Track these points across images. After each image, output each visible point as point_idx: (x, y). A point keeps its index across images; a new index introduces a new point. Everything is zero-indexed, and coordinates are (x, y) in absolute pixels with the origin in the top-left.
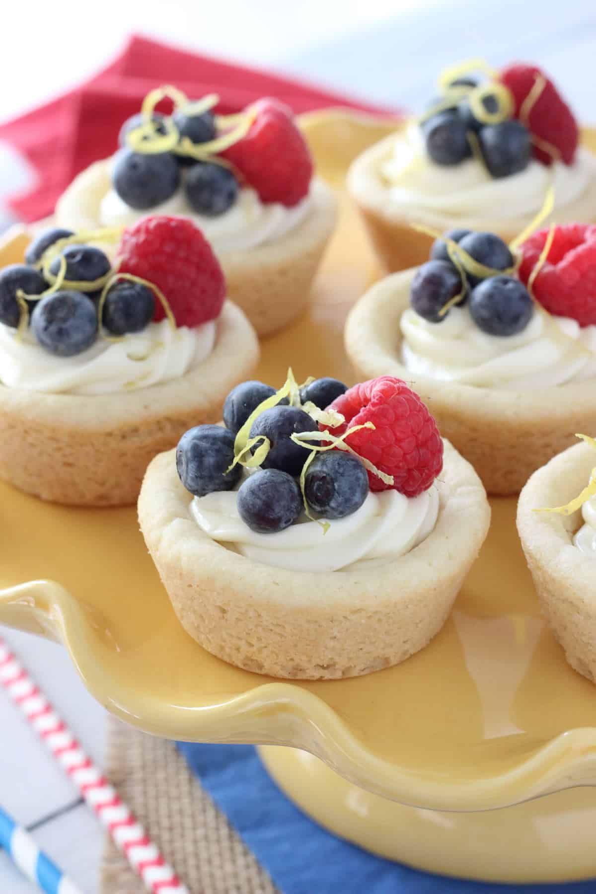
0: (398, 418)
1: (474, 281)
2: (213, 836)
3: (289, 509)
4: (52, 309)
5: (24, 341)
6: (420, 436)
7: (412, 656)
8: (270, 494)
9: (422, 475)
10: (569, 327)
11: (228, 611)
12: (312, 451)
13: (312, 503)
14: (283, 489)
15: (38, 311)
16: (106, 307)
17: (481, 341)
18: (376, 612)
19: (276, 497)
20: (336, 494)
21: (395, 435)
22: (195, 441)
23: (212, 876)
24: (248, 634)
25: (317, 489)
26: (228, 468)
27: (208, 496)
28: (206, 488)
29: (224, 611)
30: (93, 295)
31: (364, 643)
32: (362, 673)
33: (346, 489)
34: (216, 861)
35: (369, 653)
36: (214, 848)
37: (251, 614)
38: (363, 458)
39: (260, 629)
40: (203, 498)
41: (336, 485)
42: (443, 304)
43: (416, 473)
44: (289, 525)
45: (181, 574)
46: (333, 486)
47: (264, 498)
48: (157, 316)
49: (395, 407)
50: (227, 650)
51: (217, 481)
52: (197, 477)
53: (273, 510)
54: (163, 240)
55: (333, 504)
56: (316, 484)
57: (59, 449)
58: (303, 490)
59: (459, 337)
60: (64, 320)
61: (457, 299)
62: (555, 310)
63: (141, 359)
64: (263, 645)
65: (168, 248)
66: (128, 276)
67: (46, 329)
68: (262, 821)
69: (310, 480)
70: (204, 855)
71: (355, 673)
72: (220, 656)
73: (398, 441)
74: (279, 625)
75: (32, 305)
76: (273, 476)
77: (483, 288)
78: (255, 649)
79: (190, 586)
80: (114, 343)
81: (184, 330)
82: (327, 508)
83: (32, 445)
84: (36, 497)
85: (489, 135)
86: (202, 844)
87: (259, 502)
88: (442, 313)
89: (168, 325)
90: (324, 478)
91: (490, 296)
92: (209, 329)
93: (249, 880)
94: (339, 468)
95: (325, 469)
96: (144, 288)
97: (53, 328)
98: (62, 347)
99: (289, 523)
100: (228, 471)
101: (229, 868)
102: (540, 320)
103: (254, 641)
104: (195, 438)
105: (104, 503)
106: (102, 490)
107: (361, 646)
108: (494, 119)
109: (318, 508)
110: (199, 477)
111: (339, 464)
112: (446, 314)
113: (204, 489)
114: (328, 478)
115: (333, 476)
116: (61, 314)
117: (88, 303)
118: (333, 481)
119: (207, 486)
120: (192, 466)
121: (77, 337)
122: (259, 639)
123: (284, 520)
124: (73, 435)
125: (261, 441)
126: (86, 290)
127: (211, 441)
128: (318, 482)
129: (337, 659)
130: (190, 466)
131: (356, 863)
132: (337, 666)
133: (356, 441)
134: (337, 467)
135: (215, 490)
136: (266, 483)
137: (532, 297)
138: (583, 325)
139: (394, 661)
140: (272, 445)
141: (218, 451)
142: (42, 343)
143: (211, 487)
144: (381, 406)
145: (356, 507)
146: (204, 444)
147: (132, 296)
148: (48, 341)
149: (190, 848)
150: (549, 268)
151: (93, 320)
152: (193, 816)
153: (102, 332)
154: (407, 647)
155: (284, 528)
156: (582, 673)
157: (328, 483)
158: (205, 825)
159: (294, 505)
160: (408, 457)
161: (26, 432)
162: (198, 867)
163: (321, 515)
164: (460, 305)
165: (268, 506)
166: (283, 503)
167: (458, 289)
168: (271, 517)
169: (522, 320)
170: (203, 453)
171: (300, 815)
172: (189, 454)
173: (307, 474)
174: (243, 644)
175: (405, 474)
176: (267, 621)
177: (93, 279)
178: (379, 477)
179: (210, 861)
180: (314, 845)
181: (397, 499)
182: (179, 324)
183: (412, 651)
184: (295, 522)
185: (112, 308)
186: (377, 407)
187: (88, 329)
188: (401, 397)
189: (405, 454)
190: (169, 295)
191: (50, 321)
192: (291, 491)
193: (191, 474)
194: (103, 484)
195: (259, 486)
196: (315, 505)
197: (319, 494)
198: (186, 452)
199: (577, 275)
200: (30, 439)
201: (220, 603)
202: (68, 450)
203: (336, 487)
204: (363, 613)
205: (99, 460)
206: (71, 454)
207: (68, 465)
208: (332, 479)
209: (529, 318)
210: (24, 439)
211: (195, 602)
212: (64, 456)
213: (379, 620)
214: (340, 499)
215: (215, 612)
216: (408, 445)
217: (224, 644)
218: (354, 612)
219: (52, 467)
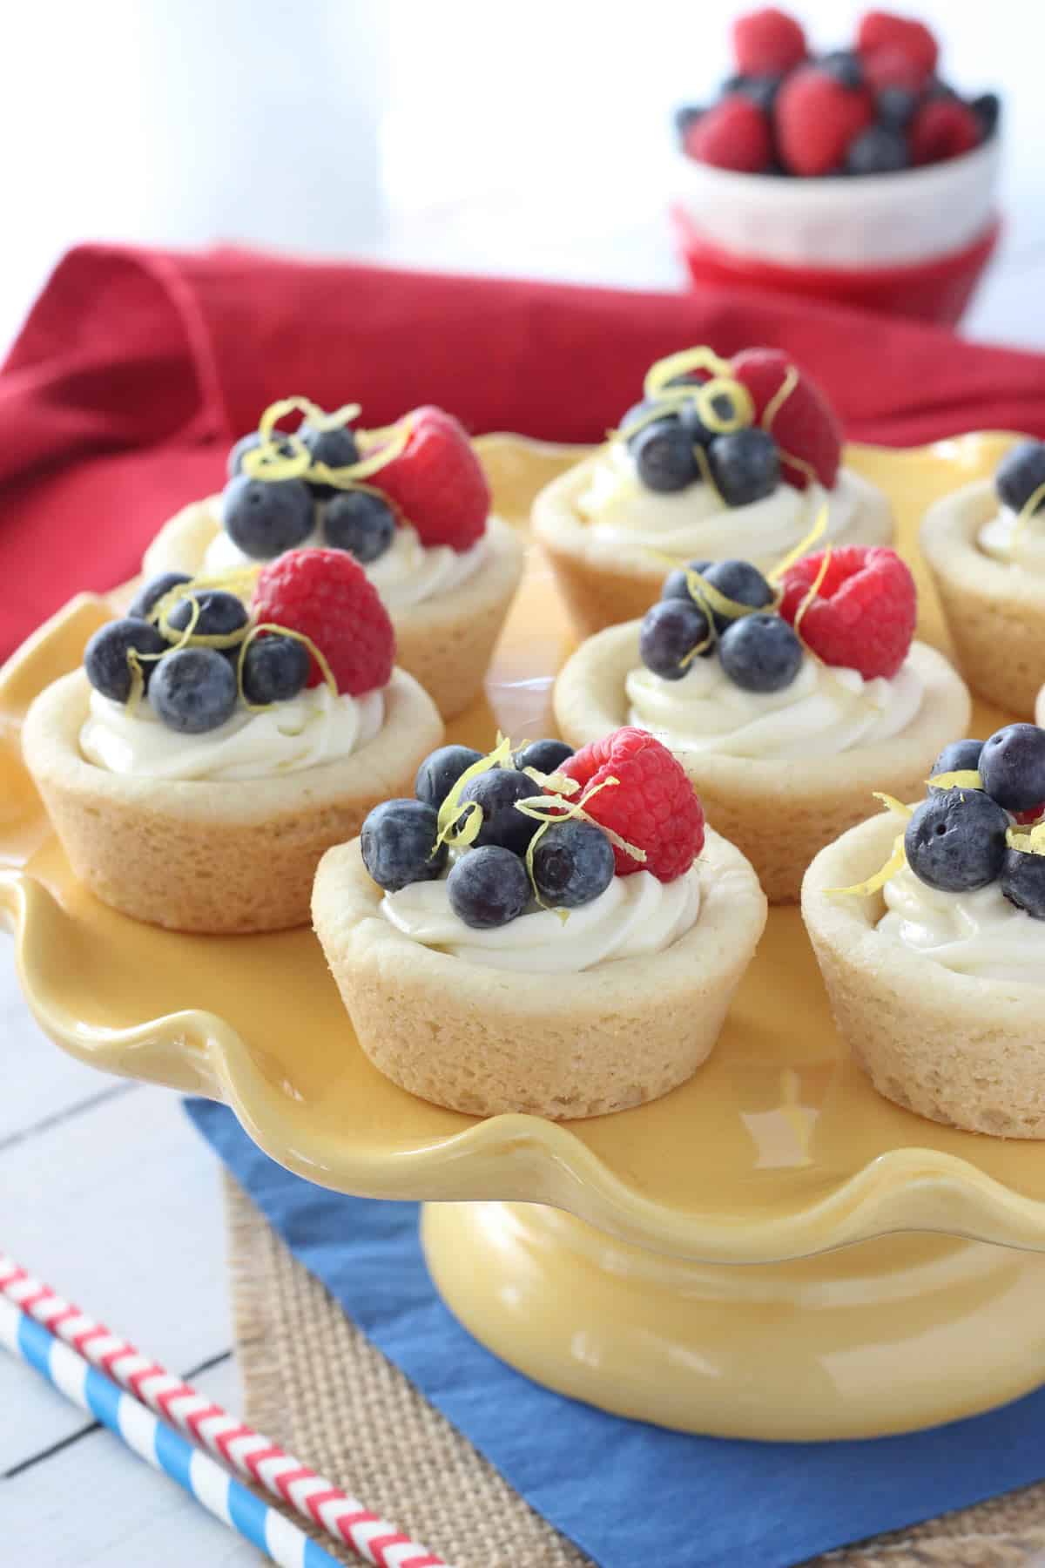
0: (648, 777)
1: (723, 623)
2: (390, 1400)
3: (516, 895)
4: (177, 670)
5: (137, 716)
7: (676, 1089)
8: (491, 874)
9: (679, 851)
10: (850, 679)
11: (442, 1027)
12: (543, 822)
13: (544, 886)
14: (507, 867)
15: (158, 675)
16: (246, 667)
17: (737, 700)
18: (632, 1021)
19: (499, 878)
20: (575, 871)
21: (645, 797)
22: (388, 818)
23: (394, 1448)
24: (468, 1058)
25: (550, 868)
26: (431, 852)
27: (406, 889)
28: (402, 877)
29: (436, 1029)
30: (230, 653)
31: (614, 1065)
32: (612, 1110)
33: (588, 865)
34: (398, 1430)
35: (621, 1080)
36: (394, 1415)
37: (474, 1029)
38: (605, 828)
39: (484, 1050)
40: (398, 893)
41: (575, 860)
42: (685, 653)
43: (672, 850)
44: (514, 917)
45: (378, 985)
46: (571, 860)
47: (484, 879)
48: (312, 679)
49: (643, 764)
50: (438, 1085)
51: (419, 868)
52: (392, 863)
53: (496, 896)
54: (315, 582)
55: (572, 885)
56: (548, 861)
57: (193, 853)
58: (531, 871)
59: (708, 696)
60: (196, 683)
61: (703, 646)
62: (832, 659)
63: (294, 734)
64: (487, 1072)
65: (323, 590)
66: (272, 627)
67: (171, 696)
68: (455, 1380)
69: (540, 857)
70: (380, 1423)
71: (604, 1109)
72: (426, 1096)
73: (650, 806)
74: (508, 1042)
75: (149, 667)
76: (494, 853)
77: (737, 630)
78: (475, 1080)
79: (391, 999)
80: (258, 713)
81: (347, 698)
82: (565, 890)
83: (156, 850)
84: (157, 925)
85: (721, 448)
86: (376, 1410)
87: (477, 885)
88: (683, 664)
89: (326, 693)
90: (559, 851)
91: (746, 639)
92: (376, 698)
93: (446, 1452)
94: (578, 838)
95: (560, 841)
96: (295, 641)
97: (180, 694)
98: (192, 719)
99: (515, 914)
100: (432, 856)
101: (416, 1437)
102: (811, 670)
103: (475, 1068)
104: (386, 814)
105: (249, 928)
106: (248, 909)
107: (613, 1069)
108: (728, 427)
109: (552, 892)
110: (394, 863)
111: (577, 834)
112: (689, 667)
113: (401, 880)
114: (565, 851)
115: (570, 848)
116: (190, 676)
117: (223, 662)
118: (571, 854)
119: (405, 875)
120: (385, 849)
121: (212, 705)
122: (482, 1065)
123: (510, 908)
124: (211, 833)
125: (472, 809)
126: (219, 646)
127: (409, 817)
128: (551, 858)
129: (581, 1088)
130: (382, 849)
131: (587, 1426)
132: (582, 1099)
133: (597, 808)
134: (575, 837)
135: (415, 880)
136: (485, 861)
137: (801, 641)
138: (867, 677)
139: (652, 1095)
140: (486, 815)
141: (418, 829)
142: (165, 717)
143: (411, 875)
144: (626, 762)
145: (599, 889)
146: (399, 821)
147: (281, 651)
148: (175, 712)
149: (360, 1416)
150: (821, 603)
151: (231, 684)
152: (361, 1379)
153: (243, 700)
154: (669, 1073)
155: (510, 920)
156: (894, 1099)
157: (565, 858)
158: (378, 1387)
159: (521, 889)
160: (662, 827)
161: (149, 832)
162: (375, 1440)
163: (554, 902)
164: (706, 654)
165: (489, 889)
166: (508, 885)
167: (703, 634)
168: (493, 904)
169: (790, 668)
170: (400, 832)
171: (507, 1371)
172: (381, 835)
173: (535, 852)
174: (459, 1073)
175: (659, 850)
176: (493, 1037)
177: (228, 632)
178: (628, 851)
179: (390, 1431)
180: (530, 1405)
181: (648, 880)
182: (342, 690)
183: (676, 1081)
184: (523, 912)
185: (255, 668)
186: (621, 764)
187: (226, 695)
188: (650, 751)
189: (658, 824)
190: (326, 651)
191: (176, 686)
193: (384, 860)
194: (249, 901)
195: (476, 865)
196: (548, 888)
197: (553, 874)
198: (376, 834)
199: (857, 608)
200: (153, 842)
201: (431, 1018)
202: (204, 854)
203: (576, 863)
204: (616, 1022)
205: (245, 867)
206: (209, 859)
207: (203, 875)
208: (570, 853)
209: (798, 668)
210: (145, 841)
211: (398, 1022)
212: (199, 862)
213: (636, 1033)
214: (581, 878)
215: (426, 1032)
216: (662, 811)
217: (433, 1077)
218: (605, 1020)
219: (182, 879)
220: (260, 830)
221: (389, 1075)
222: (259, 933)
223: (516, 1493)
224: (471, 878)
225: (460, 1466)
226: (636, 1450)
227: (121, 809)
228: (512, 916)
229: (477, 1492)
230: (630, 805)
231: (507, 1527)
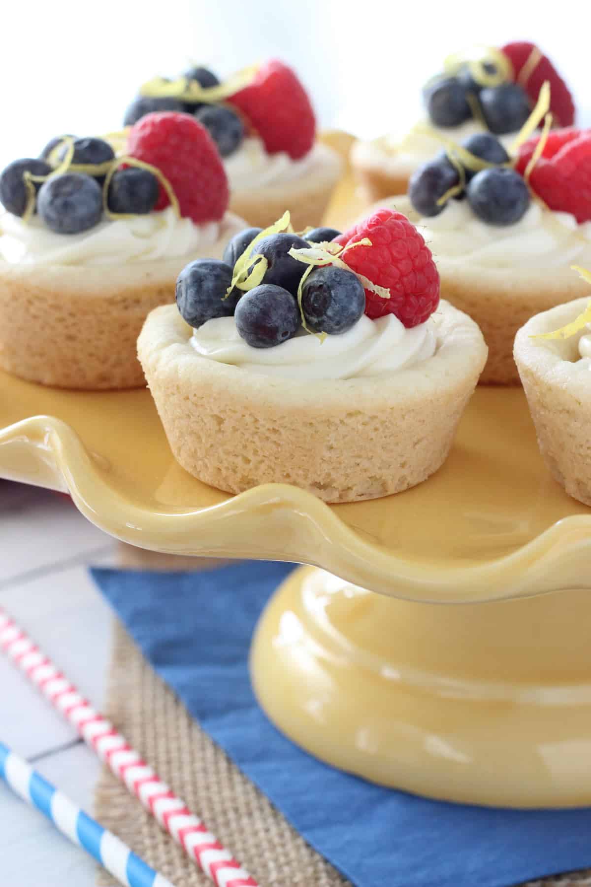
0: (394, 238)
1: (469, 174)
2: (211, 768)
3: (285, 319)
4: (58, 186)
5: (30, 224)
6: (417, 262)
7: (411, 489)
8: (267, 302)
9: (418, 301)
10: (567, 221)
11: (225, 419)
12: (309, 265)
13: (309, 314)
14: (279, 298)
15: (44, 191)
16: (110, 188)
17: (479, 229)
18: (373, 418)
19: (274, 305)
20: (333, 302)
21: (392, 254)
22: (194, 269)
23: (209, 800)
24: (245, 447)
25: (314, 300)
26: (227, 293)
27: (206, 324)
28: (204, 313)
29: (220, 421)
30: (100, 179)
31: (359, 457)
32: (360, 499)
33: (343, 297)
34: (214, 788)
35: (365, 471)
36: (213, 779)
37: (248, 419)
38: (359, 275)
39: (256, 439)
40: (201, 327)
41: (333, 293)
42: (441, 195)
43: (413, 299)
44: (287, 339)
45: (178, 387)
46: (330, 294)
47: (261, 306)
48: (161, 203)
49: (392, 229)
50: (224, 472)
51: (217, 306)
52: (196, 302)
53: (270, 318)
54: (168, 134)
55: (330, 313)
56: (313, 295)
57: (61, 320)
58: (300, 303)
59: (458, 229)
60: (71, 194)
61: (455, 191)
62: (554, 205)
63: (145, 236)
64: (260, 459)
65: (174, 141)
66: (133, 162)
68: (262, 756)
69: (307, 291)
70: (201, 783)
71: (352, 496)
72: (216, 484)
73: (395, 261)
74: (275, 431)
75: (38, 186)
76: (270, 288)
77: (479, 179)
78: (251, 465)
79: (187, 398)
80: (117, 220)
81: (188, 220)
82: (325, 317)
83: (35, 317)
84: (39, 384)
85: (488, 97)
86: (200, 776)
87: (256, 310)
88: (440, 202)
89: (172, 214)
90: (321, 286)
91: (487, 182)
92: (212, 228)
93: (248, 804)
94: (336, 277)
95: (322, 279)
96: (148, 172)
97: (59, 202)
98: (67, 221)
99: (287, 336)
100: (226, 296)
101: (227, 793)
102: (536, 211)
103: (251, 457)
104: (194, 267)
105: (105, 385)
106: (104, 369)
107: (358, 461)
108: (493, 81)
109: (315, 320)
110: (198, 302)
111: (335, 274)
112: (444, 206)
113: (203, 316)
114: (325, 286)
115: (329, 284)
116: (67, 189)
117: (94, 184)
118: (329, 288)
119: (206, 311)
120: (192, 291)
121: (82, 211)
122: (255, 452)
123: (281, 331)
124: (75, 301)
125: (259, 260)
126: (92, 173)
127: (211, 268)
128: (315, 293)
129: (334, 475)
130: (189, 291)
132: (334, 485)
133: (353, 261)
134: (334, 276)
135: (214, 317)
136: (264, 293)
137: (530, 190)
138: (580, 221)
139: (391, 490)
140: (269, 264)
141: (217, 277)
142: (48, 220)
143: (210, 312)
144: (378, 227)
145: (352, 321)
146: (203, 271)
147: (136, 178)
148: (55, 217)
149: (187, 777)
150: (544, 162)
151: (97, 197)
152: (192, 753)
153: (107, 210)
154: (405, 472)
155: (282, 342)
157: (325, 291)
158: (204, 759)
159: (291, 316)
160: (405, 279)
161: (30, 302)
162: (195, 793)
163: (316, 328)
164: (460, 197)
165: (265, 313)
166: (280, 312)
167: (456, 182)
168: (269, 325)
169: (520, 206)
170: (202, 278)
171: (301, 753)
172: (189, 281)
173: (304, 287)
174: (239, 461)
175: (402, 299)
176: (264, 426)
177: (99, 163)
178: (376, 292)
179: (208, 788)
180: (316, 775)
181: (393, 322)
182: (184, 214)
183: (411, 481)
184: (292, 336)
185: (116, 187)
186: (373, 229)
187: (93, 205)
188: (399, 222)
189: (402, 276)
190: (174, 182)
191: (56, 196)
192: (288, 301)
193: (190, 299)
194: (104, 361)
196: (312, 316)
197: (316, 305)
198: (186, 280)
199: (572, 166)
200: (33, 310)
201: (216, 412)
202: (70, 321)
203: (333, 295)
204: (360, 417)
205: (102, 332)
206: (74, 324)
207: (71, 338)
208: (328, 287)
209: (526, 208)
210: (27, 310)
211: (193, 419)
212: (67, 327)
213: (376, 429)
214: (337, 307)
215: (212, 424)
216: (404, 265)
217: (220, 466)
218: (350, 415)
219: (55, 342)
220: (111, 302)
221: (190, 470)
222: (113, 390)
223: (296, 832)
224: (252, 305)
225: (257, 814)
226: (391, 808)
227: (9, 284)
228: (284, 338)
229: (267, 830)
230: (380, 259)
231: (286, 855)
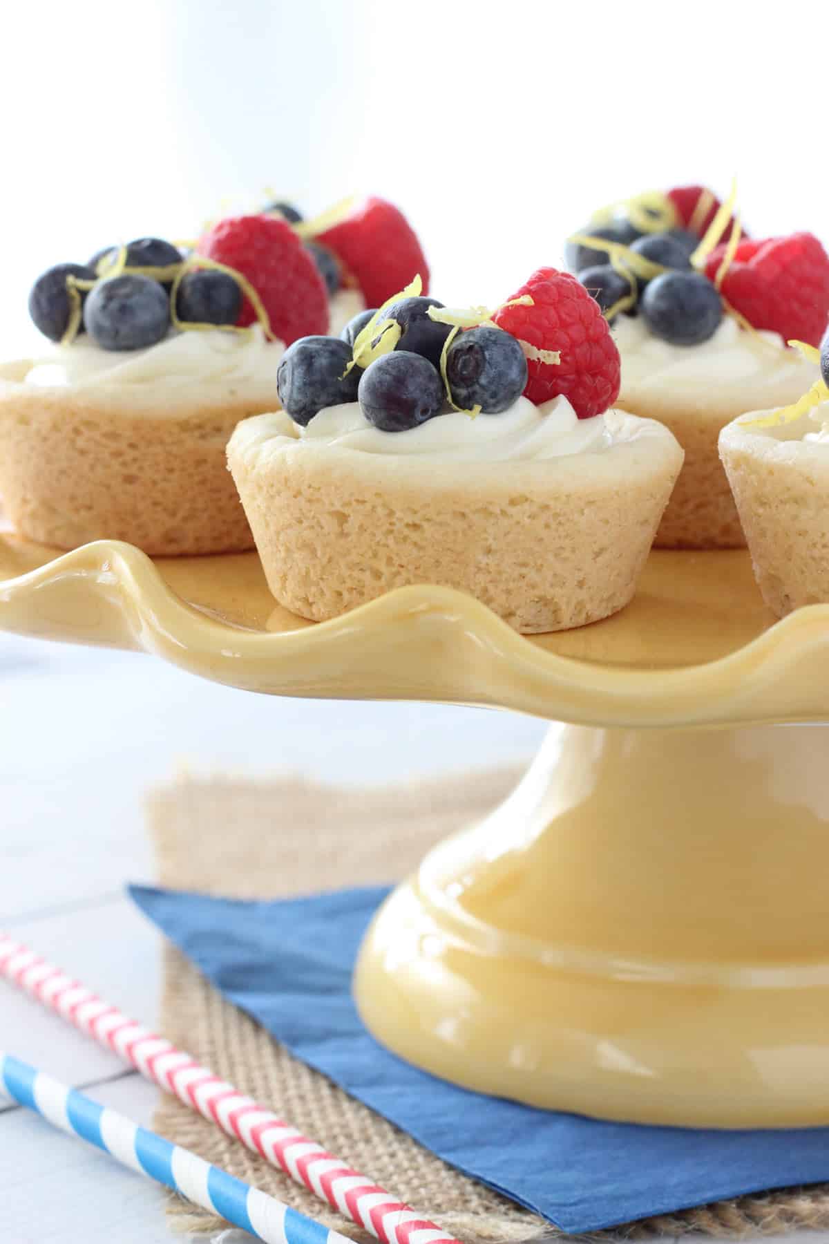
1: (642, 284)
4: (111, 290)
5: (73, 344)
6: (591, 332)
9: (594, 382)
10: (773, 340)
11: (349, 516)
12: (452, 327)
13: (456, 385)
15: (93, 298)
16: (180, 294)
19: (411, 370)
20: (487, 365)
21: (560, 317)
22: (302, 345)
24: (375, 555)
25: (462, 366)
26: (346, 370)
28: (316, 400)
29: (342, 518)
30: (164, 282)
31: (524, 565)
33: (500, 359)
34: (317, 1115)
35: (533, 587)
37: (381, 511)
39: (391, 542)
40: (310, 423)
41: (487, 354)
42: (609, 307)
43: (587, 379)
44: (428, 419)
45: (286, 483)
46: (483, 354)
47: (394, 373)
49: (559, 288)
51: (332, 390)
52: (305, 384)
53: (407, 388)
54: (251, 236)
55: (483, 381)
56: (461, 361)
57: (118, 454)
58: (444, 372)
60: (129, 296)
61: (625, 303)
64: (394, 569)
65: (259, 243)
67: (104, 308)
68: (377, 1081)
69: (453, 356)
73: (564, 325)
74: (415, 527)
75: (84, 294)
76: (406, 354)
77: (655, 285)
79: (299, 494)
80: (188, 330)
82: (477, 387)
83: (83, 452)
87: (388, 377)
88: (607, 316)
89: (259, 329)
90: (471, 348)
91: (668, 285)
93: (363, 1130)
94: (490, 336)
95: (471, 339)
96: (227, 276)
97: (114, 305)
98: (124, 330)
99: (429, 414)
100: (345, 373)
102: (730, 327)
103: (383, 568)
105: (172, 549)
106: (171, 523)
107: (524, 571)
109: (463, 392)
110: (308, 384)
111: (490, 332)
112: (612, 323)
113: (314, 403)
114: (476, 348)
115: (483, 344)
116: (124, 291)
117: (158, 290)
118: (482, 349)
119: (318, 397)
120: (299, 372)
121: (144, 317)
122: (390, 561)
123: (420, 406)
124: (137, 425)
125: (390, 327)
127: (324, 343)
128: (464, 357)
130: (296, 373)
133: (510, 324)
134: (487, 335)
135: (329, 405)
136: (397, 357)
137: (724, 303)
138: (785, 339)
139: (566, 623)
140: (402, 332)
141: (333, 353)
143: (323, 398)
144: (541, 283)
146: (314, 346)
148: (107, 322)
150: (738, 266)
151: (164, 303)
152: (282, 1081)
153: (176, 319)
154: (583, 595)
155: (421, 423)
157: (477, 353)
158: (299, 1087)
159: (433, 386)
160: (578, 350)
161: (77, 431)
163: (466, 404)
164: (631, 313)
165: (400, 381)
166: (420, 379)
167: (626, 293)
168: (404, 397)
169: (711, 316)
170: (313, 354)
172: (295, 360)
173: (449, 352)
174: (367, 577)
175: (572, 377)
176: (400, 520)
177: (162, 265)
178: (542, 360)
181: (562, 407)
184: (436, 413)
185: (188, 291)
186: (536, 285)
187: (158, 312)
190: (262, 293)
191: (109, 300)
192: (428, 369)
193: (298, 382)
194: (174, 512)
195: (387, 361)
196: (460, 387)
197: (465, 372)
198: (291, 359)
199: (777, 269)
200: (81, 443)
201: (338, 506)
202: (130, 454)
203: (487, 357)
204: (526, 506)
205: (171, 471)
206: (135, 460)
207: (129, 479)
208: (481, 347)
209: (717, 323)
210: (73, 442)
211: (305, 524)
212: (124, 464)
213: (547, 526)
214: (492, 372)
215: (330, 525)
216: (576, 332)
217: (342, 588)
218: (513, 502)
219: (108, 487)
220: (185, 426)
222: (182, 556)
223: (431, 1155)
224: (382, 371)
227: (49, 407)
228: (424, 418)
229: (393, 1155)
230: (546, 322)
